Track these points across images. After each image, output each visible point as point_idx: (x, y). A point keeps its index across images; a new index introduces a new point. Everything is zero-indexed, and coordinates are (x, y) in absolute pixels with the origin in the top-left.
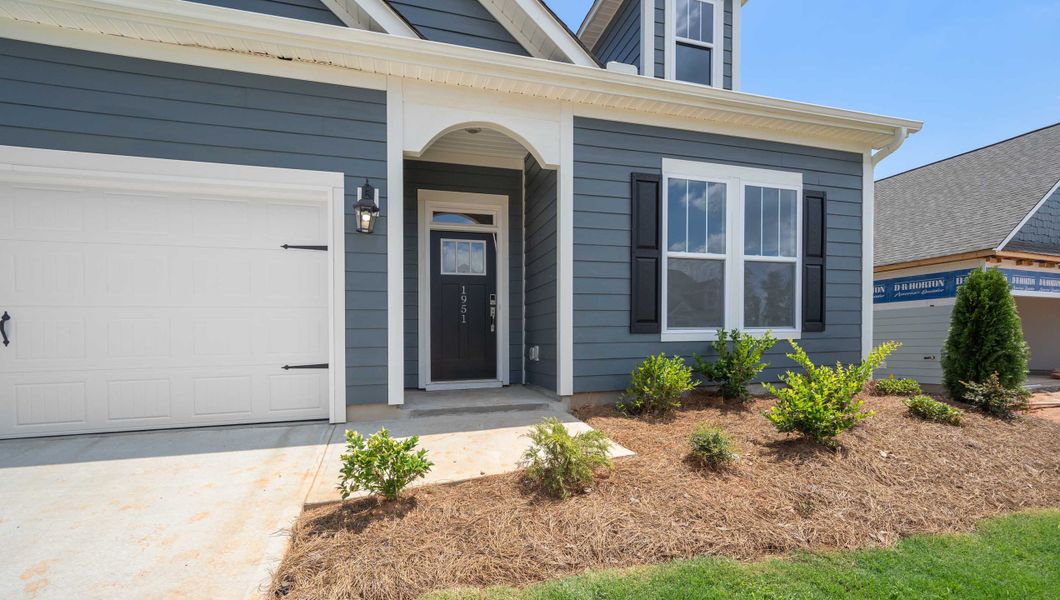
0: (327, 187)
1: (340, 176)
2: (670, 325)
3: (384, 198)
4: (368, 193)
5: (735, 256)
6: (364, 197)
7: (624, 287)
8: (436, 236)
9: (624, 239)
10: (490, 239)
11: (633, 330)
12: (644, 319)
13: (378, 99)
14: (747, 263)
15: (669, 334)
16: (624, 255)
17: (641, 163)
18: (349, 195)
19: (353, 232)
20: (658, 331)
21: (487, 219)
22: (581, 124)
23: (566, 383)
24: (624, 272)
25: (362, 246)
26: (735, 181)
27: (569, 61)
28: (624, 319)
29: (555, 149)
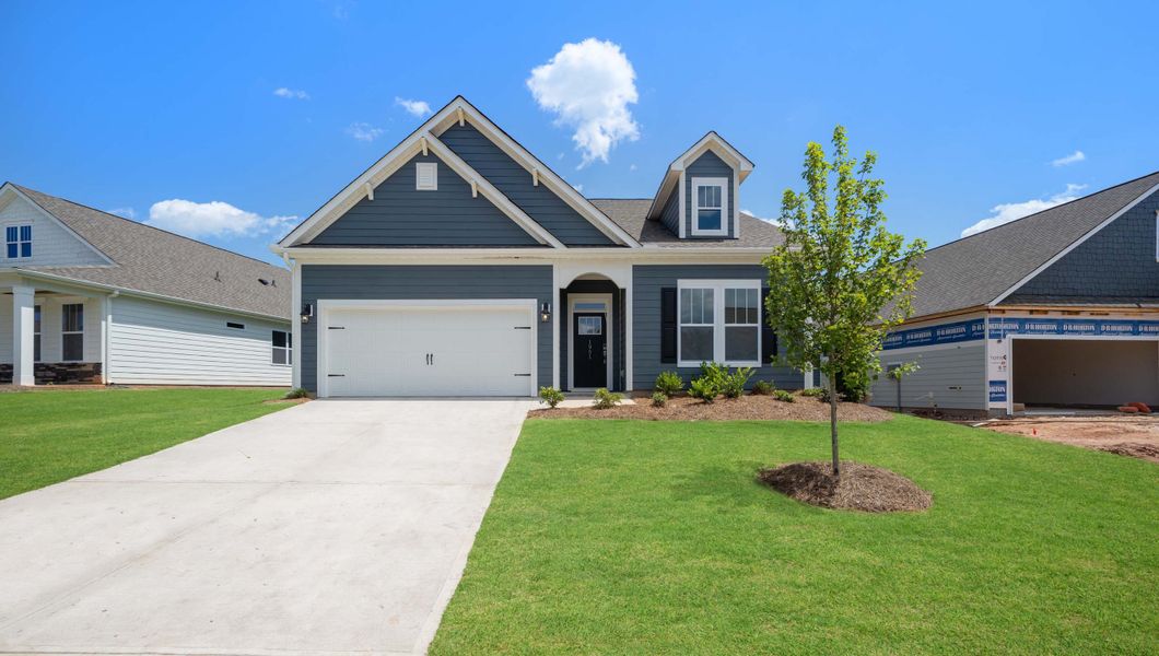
0: (531, 305)
1: (536, 300)
2: (682, 359)
3: (552, 308)
4: (546, 307)
5: (719, 326)
6: (544, 308)
7: (659, 341)
8: (576, 316)
9: (659, 319)
10: (603, 315)
11: (663, 361)
12: (669, 356)
13: (550, 268)
14: (727, 328)
15: (681, 364)
16: (659, 327)
17: (667, 284)
18: (539, 308)
19: (541, 322)
20: (676, 362)
21: (603, 306)
22: (636, 268)
23: (629, 386)
24: (659, 334)
25: (544, 327)
26: (719, 287)
27: (628, 247)
28: (659, 356)
29: (624, 280)
